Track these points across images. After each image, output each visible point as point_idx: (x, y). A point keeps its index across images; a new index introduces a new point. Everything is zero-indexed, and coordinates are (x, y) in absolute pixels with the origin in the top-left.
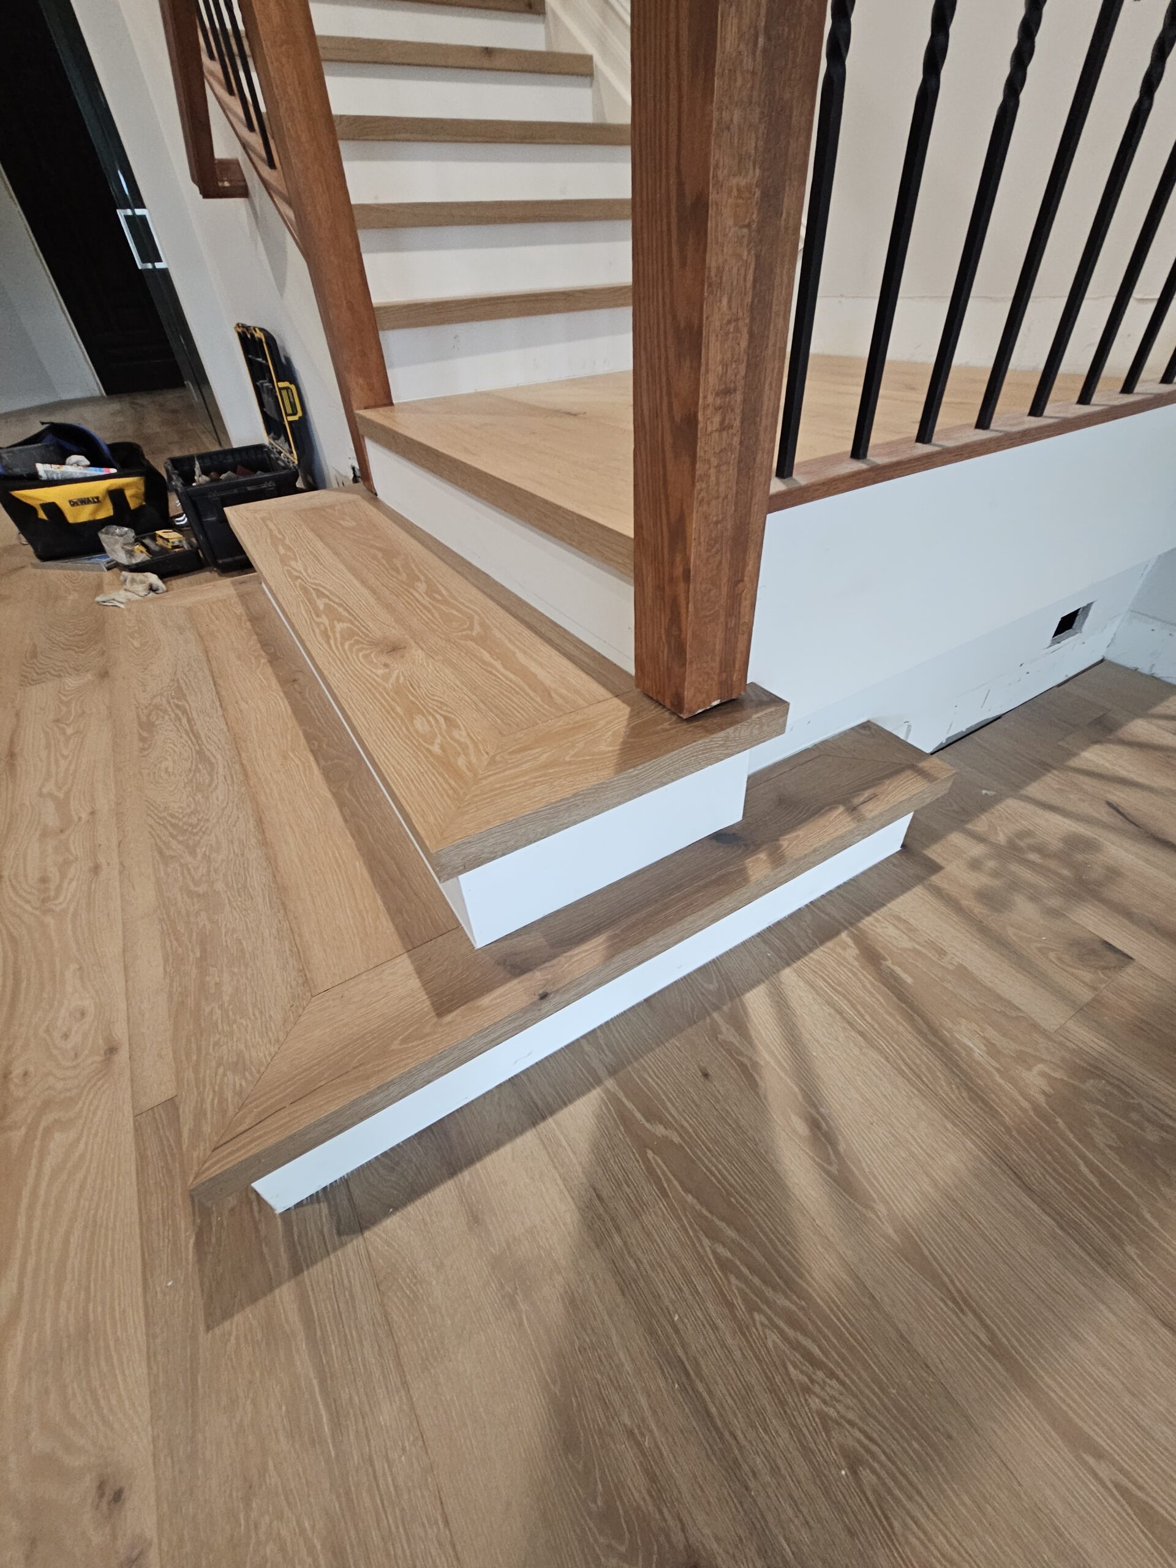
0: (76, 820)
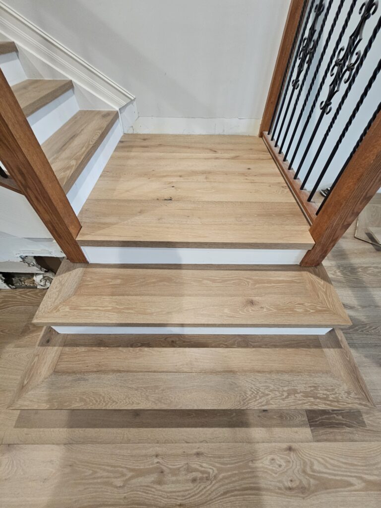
0: (158, 464)
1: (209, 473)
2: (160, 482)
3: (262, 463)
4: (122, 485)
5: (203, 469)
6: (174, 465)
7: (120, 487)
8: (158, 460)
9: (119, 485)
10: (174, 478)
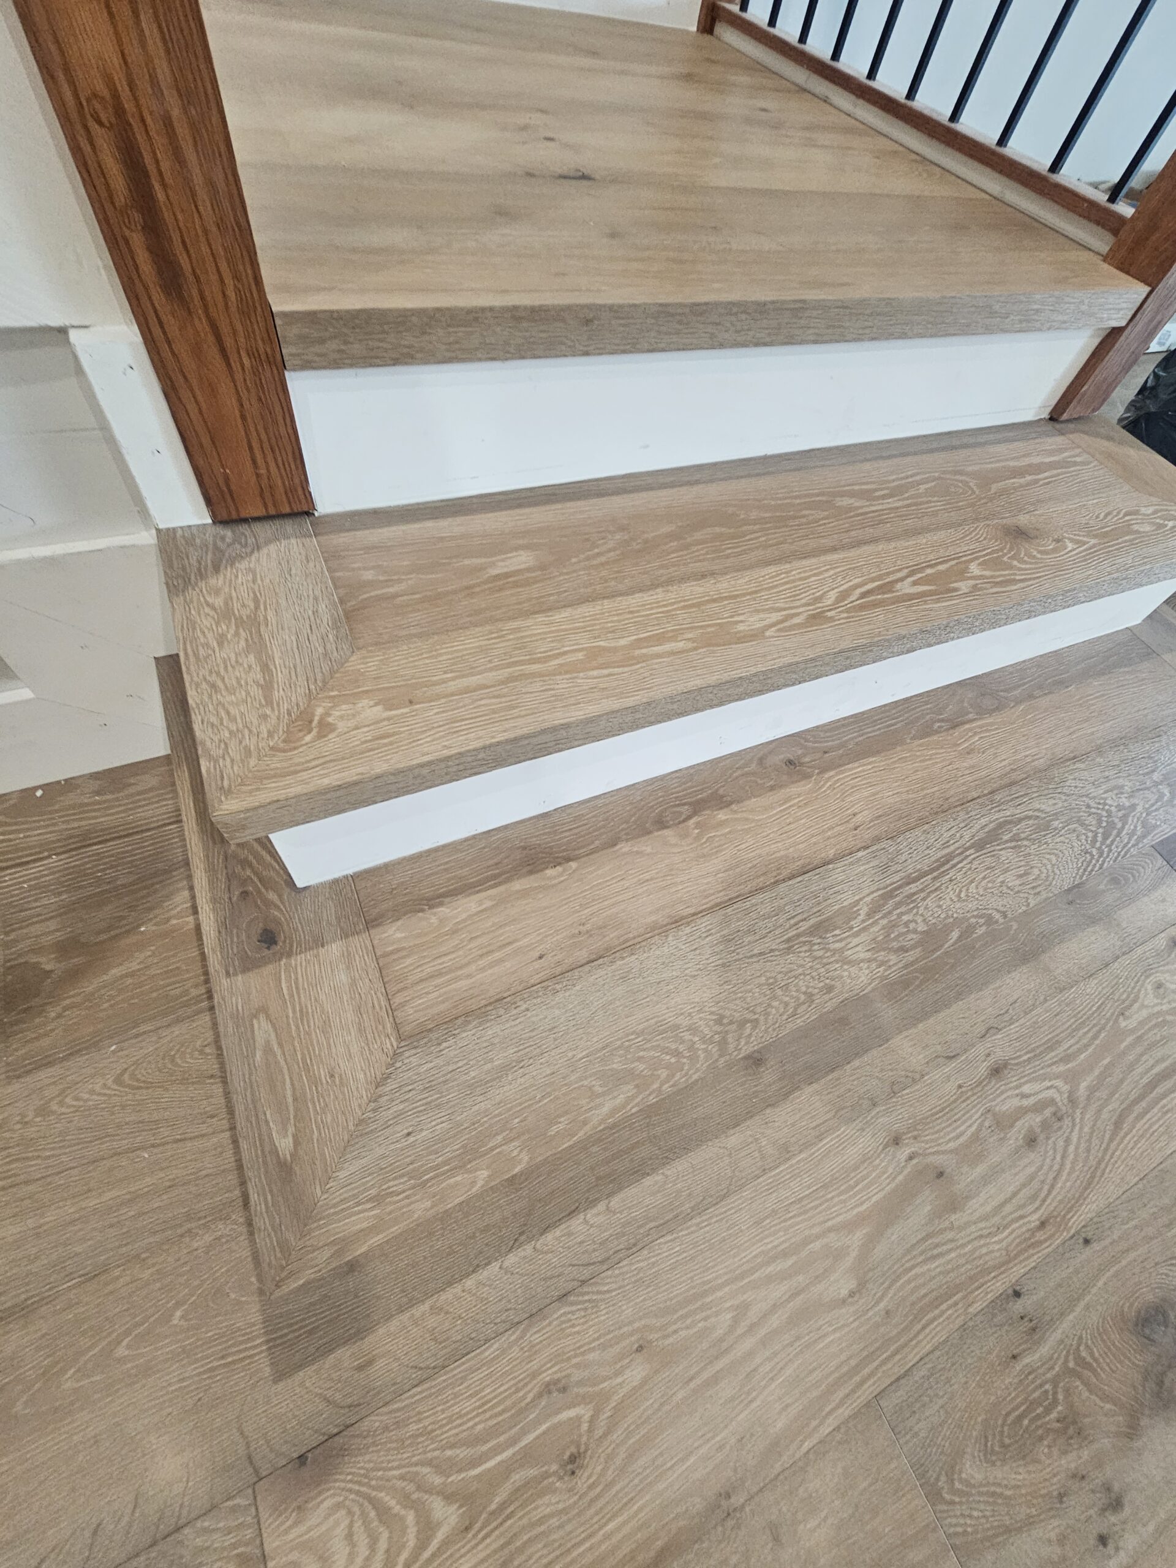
1: (1052, 1101)
2: (954, 1205)
3: (1143, 1006)
4: (852, 1284)
5: (1031, 1101)
6: (958, 1137)
7: (852, 1294)
8: (908, 1151)
9: (844, 1292)
10: (980, 1169)
